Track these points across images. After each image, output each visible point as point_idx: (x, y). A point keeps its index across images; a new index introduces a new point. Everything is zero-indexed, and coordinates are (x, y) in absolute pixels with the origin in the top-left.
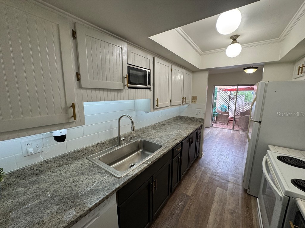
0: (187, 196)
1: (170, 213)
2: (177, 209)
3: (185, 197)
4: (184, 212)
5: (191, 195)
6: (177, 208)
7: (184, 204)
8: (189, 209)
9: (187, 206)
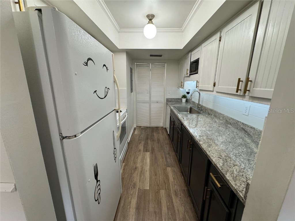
0: (169, 166)
1: (171, 154)
3: (170, 165)
4: (164, 157)
5: (166, 168)
6: (169, 157)
7: (167, 160)
8: (163, 159)
9: (165, 160)
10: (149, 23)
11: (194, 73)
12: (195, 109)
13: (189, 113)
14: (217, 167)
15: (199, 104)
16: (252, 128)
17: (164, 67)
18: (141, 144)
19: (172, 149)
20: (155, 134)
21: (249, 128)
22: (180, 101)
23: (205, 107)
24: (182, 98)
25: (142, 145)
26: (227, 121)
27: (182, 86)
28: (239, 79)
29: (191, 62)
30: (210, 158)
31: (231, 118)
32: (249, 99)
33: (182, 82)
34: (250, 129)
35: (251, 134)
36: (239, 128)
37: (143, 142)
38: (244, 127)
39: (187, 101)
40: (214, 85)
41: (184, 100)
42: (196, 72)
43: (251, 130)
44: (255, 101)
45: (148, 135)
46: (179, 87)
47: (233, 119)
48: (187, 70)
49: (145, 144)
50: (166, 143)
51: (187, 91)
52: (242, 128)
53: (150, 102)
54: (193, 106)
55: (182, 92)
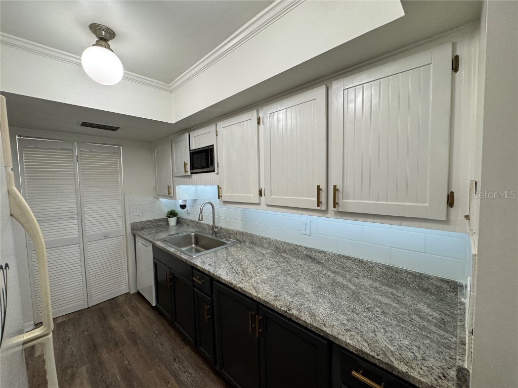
1: (180, 355)
2: (179, 367)
4: (169, 375)
6: (181, 367)
8: (169, 385)
10: (97, 44)
11: (205, 170)
12: (207, 236)
13: (194, 245)
14: (366, 354)
15: (214, 227)
16: (321, 252)
17: (118, 153)
18: (78, 381)
19: (178, 340)
20: (113, 323)
21: (316, 253)
22: (163, 223)
23: (227, 230)
24: (169, 217)
25: (85, 382)
26: (277, 248)
27: (170, 194)
28: (318, 186)
29: (190, 150)
30: (340, 340)
31: (285, 243)
32: (335, 215)
33: (169, 187)
34: (319, 254)
35: (322, 261)
36: (301, 257)
37: (83, 369)
38: (309, 253)
39: (178, 222)
40: (260, 194)
41: (173, 221)
42: (211, 169)
43: (321, 255)
44: (345, 218)
45: (90, 335)
46: (158, 195)
47: (288, 244)
48: (185, 164)
49: (92, 373)
50: (157, 332)
51: (181, 203)
52: (307, 255)
53: (82, 241)
54: (197, 230)
55: (166, 204)
